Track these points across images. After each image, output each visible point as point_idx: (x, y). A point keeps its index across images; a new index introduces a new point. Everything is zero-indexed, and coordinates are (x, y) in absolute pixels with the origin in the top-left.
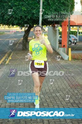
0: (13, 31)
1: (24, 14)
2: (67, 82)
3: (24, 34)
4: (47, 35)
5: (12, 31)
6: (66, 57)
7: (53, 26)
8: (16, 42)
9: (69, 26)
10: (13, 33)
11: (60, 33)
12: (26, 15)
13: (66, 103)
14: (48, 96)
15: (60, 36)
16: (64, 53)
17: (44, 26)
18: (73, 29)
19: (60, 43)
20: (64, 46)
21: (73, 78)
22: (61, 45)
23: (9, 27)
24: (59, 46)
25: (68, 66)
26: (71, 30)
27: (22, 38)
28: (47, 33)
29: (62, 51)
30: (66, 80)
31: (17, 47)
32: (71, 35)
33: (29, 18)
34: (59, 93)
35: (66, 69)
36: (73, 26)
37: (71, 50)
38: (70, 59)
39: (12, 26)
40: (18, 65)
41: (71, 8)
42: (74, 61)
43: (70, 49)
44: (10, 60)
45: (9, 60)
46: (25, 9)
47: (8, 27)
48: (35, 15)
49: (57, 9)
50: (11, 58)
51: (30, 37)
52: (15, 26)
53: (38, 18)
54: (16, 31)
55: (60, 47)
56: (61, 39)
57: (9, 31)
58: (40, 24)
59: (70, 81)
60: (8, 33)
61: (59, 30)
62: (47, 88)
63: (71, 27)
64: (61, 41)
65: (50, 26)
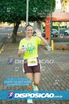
2: (51, 68)
3: (13, 29)
5: (3, 27)
7: (37, 22)
8: (7, 36)
9: (51, 21)
11: (44, 28)
12: (15, 13)
13: (50, 86)
15: (44, 30)
17: (31, 22)
18: (55, 24)
20: (47, 38)
21: (55, 65)
22: (45, 37)
23: (1, 24)
25: (51, 55)
26: (53, 25)
27: (12, 33)
30: (49, 67)
32: (53, 29)
33: (18, 16)
34: (44, 78)
35: (49, 57)
36: (54, 21)
37: (54, 42)
38: (53, 49)
39: (3, 23)
41: (53, 6)
42: (56, 50)
43: (52, 41)
46: (14, 9)
48: (23, 13)
49: (41, 7)
51: (19, 32)
53: (25, 16)
56: (45, 33)
57: (1, 27)
59: (53, 68)
61: (43, 25)
63: (53, 23)
64: (45, 35)
65: (36, 22)
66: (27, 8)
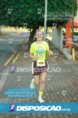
0: (20, 32)
1: (30, 16)
3: (30, 35)
4: (52, 36)
5: (18, 33)
6: (70, 57)
7: (57, 28)
8: (22, 43)
9: (72, 27)
10: (19, 34)
11: (64, 34)
12: (31, 17)
14: (53, 94)
15: (64, 37)
16: (68, 53)
17: (49, 27)
19: (64, 44)
20: (68, 46)
22: (65, 45)
23: (16, 28)
24: (63, 46)
26: (74, 31)
27: (28, 39)
28: (51, 34)
29: (66, 51)
31: (23, 47)
32: (74, 36)
33: (35, 20)
35: (70, 68)
36: (76, 27)
39: (18, 28)
40: (24, 64)
41: (74, 10)
43: (73, 50)
44: (17, 60)
45: (15, 59)
46: (31, 12)
47: (14, 28)
48: (40, 17)
50: (17, 58)
52: (21, 28)
53: (43, 20)
54: (22, 33)
55: (64, 48)
56: (65, 40)
57: (16, 33)
58: (45, 25)
60: (15, 34)
62: (52, 87)
63: (75, 29)
64: (65, 42)
66: (45, 12)
